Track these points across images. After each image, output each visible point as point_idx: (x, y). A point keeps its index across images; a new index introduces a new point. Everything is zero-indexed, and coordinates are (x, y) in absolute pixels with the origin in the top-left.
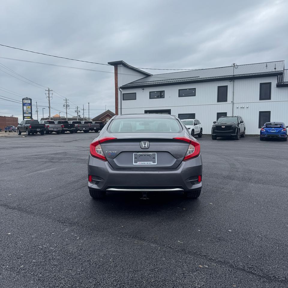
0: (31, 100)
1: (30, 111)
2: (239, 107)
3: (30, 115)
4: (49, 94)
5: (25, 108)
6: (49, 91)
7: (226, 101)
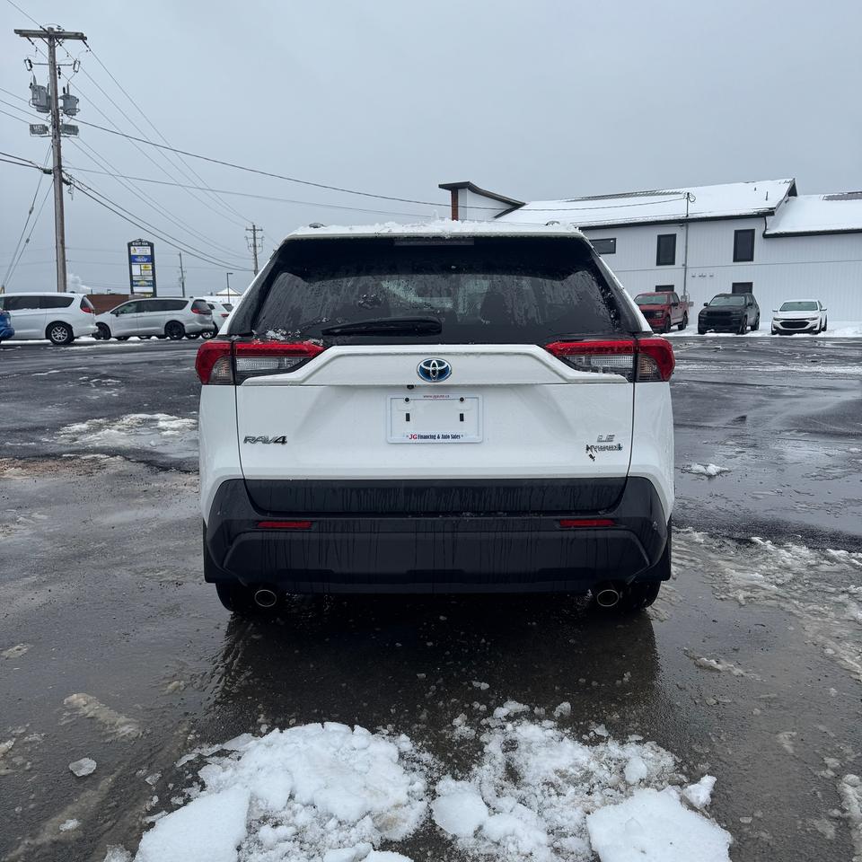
0: (151, 245)
1: (151, 278)
2: (697, 275)
3: (150, 290)
4: (254, 238)
5: (136, 269)
6: (254, 230)
7: (673, 263)
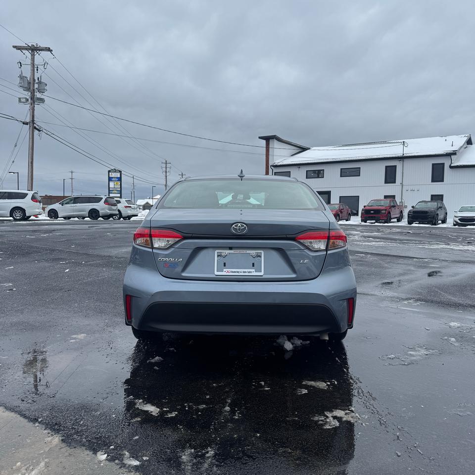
0: (120, 172)
1: (119, 189)
2: (409, 190)
3: (119, 195)
4: (166, 168)
5: (112, 185)
6: (166, 163)
7: (395, 182)
